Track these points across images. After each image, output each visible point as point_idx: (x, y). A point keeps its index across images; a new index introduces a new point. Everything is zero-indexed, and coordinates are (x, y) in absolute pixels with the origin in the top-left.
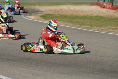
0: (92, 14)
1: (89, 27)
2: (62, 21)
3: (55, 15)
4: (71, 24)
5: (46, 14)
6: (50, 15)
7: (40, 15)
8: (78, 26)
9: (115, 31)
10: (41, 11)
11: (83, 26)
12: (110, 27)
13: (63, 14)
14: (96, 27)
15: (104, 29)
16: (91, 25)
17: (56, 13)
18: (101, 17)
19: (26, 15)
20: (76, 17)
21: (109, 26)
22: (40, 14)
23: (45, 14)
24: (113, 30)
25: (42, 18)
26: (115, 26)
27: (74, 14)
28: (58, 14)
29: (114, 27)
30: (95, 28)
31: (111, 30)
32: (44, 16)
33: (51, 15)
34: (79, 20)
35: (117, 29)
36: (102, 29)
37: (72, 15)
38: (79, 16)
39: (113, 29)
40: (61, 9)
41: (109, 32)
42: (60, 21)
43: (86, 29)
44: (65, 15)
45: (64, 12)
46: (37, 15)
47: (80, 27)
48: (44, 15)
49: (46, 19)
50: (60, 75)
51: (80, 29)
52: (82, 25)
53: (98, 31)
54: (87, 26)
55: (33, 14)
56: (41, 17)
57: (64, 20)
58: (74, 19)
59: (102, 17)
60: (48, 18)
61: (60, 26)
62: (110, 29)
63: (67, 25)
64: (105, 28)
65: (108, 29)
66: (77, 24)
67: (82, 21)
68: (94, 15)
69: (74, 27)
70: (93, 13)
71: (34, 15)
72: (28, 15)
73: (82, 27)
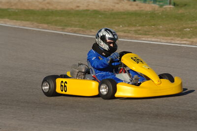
0: (78, 7)
1: (79, 29)
2: (28, 21)
4: (45, 26)
8: (59, 29)
9: (130, 35)
11: (69, 29)
13: (25, 8)
14: (93, 29)
16: (83, 26)
21: (116, 26)
24: (125, 34)
26: (126, 26)
29: (126, 28)
30: (91, 31)
31: (121, 34)
35: (131, 32)
39: (125, 32)
43: (75, 33)
47: (63, 29)
52: (66, 26)
54: (76, 29)
62: (119, 31)
63: (38, 27)
66: (56, 25)
69: (53, 30)
73: (66, 30)
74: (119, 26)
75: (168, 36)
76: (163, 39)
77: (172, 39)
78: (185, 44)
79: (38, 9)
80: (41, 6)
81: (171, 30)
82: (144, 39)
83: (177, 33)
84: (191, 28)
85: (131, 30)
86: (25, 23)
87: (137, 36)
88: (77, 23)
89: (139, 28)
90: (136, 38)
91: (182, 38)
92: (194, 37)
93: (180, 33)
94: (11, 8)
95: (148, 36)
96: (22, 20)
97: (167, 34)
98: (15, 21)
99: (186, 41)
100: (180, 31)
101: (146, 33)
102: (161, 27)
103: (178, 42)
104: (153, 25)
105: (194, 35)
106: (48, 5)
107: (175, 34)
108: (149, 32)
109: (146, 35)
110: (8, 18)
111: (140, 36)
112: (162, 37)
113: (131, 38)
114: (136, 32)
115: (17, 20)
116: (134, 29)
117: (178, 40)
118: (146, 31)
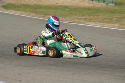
2: (25, 11)
3: (18, 5)
4: (34, 14)
5: (7, 3)
6: (11, 4)
8: (41, 16)
9: (81, 21)
10: (2, 1)
12: (75, 17)
14: (61, 17)
15: (69, 19)
17: (18, 2)
18: (66, 7)
20: (40, 7)
22: (1, 3)
23: (6, 4)
24: (78, 21)
25: (3, 8)
26: (80, 16)
27: (38, 4)
28: (20, 4)
31: (76, 20)
32: (5, 5)
33: (13, 4)
34: (42, 10)
36: (67, 19)
37: (36, 4)
38: (43, 6)
39: (78, 20)
41: (75, 22)
42: (23, 11)
44: (28, 5)
45: (27, 1)
47: (44, 17)
48: (5, 4)
50: (22, 68)
51: (44, 20)
52: (46, 15)
53: (63, 21)
57: (27, 9)
58: (38, 9)
59: (68, 7)
60: (10, 8)
61: (22, 16)
63: (29, 15)
66: (40, 14)
67: (45, 11)
68: (58, 5)
69: (37, 17)
73: (45, 17)
74: (76, 16)
75: (102, 22)
76: (99, 24)
77: (104, 24)
78: (110, 27)
79: (33, 4)
80: (35, 2)
81: (105, 19)
82: (88, 24)
83: (108, 21)
84: (117, 18)
85: (82, 19)
86: (22, 12)
87: (85, 22)
88: (53, 14)
89: (88, 17)
90: (84, 23)
91: (109, 24)
92: (116, 23)
93: (109, 21)
94: (17, 3)
95: (91, 22)
96: (21, 11)
97: (102, 21)
98: (17, 11)
99: (111, 25)
100: (110, 19)
101: (90, 20)
102: (100, 17)
103: (107, 26)
104: (96, 16)
105: (117, 22)
106: (39, 2)
107: (107, 21)
108: (92, 19)
109: (90, 21)
110: (13, 10)
111: (86, 22)
112: (98, 23)
113: (81, 23)
114: (85, 19)
115: (18, 11)
116: (84, 17)
117: (107, 25)
118: (90, 19)
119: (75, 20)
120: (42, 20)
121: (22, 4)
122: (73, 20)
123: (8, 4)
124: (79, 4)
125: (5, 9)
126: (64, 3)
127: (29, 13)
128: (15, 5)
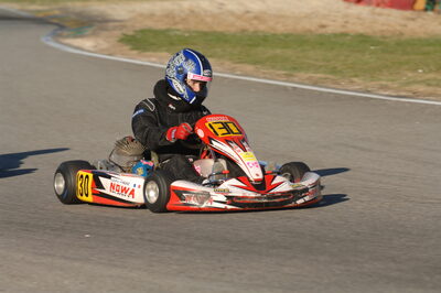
3: (179, 33)
5: (137, 29)
6: (156, 33)
7: (118, 33)
12: (410, 74)
15: (389, 83)
19: (60, 36)
22: (115, 28)
23: (136, 31)
25: (126, 48)
32: (133, 36)
34: (278, 51)
36: (384, 83)
40: (192, 11)
41: (416, 95)
46: (105, 33)
48: (131, 33)
49: (145, 50)
51: (295, 88)
53: (368, 92)
55: (89, 31)
56: (121, 41)
57: (219, 50)
58: (260, 49)
60: (153, 44)
64: (393, 81)
65: (408, 84)
67: (289, 52)
70: (324, 22)
71: (94, 34)
72: (68, 37)
119: (415, 87)
120: (285, 88)
121: (197, 32)
122: (407, 88)
123: (142, 31)
124: (405, 26)
125: (135, 48)
126: (347, 22)
127: (228, 64)
128: (172, 34)
